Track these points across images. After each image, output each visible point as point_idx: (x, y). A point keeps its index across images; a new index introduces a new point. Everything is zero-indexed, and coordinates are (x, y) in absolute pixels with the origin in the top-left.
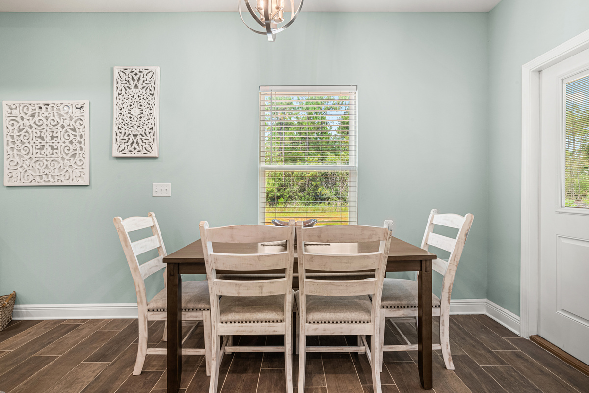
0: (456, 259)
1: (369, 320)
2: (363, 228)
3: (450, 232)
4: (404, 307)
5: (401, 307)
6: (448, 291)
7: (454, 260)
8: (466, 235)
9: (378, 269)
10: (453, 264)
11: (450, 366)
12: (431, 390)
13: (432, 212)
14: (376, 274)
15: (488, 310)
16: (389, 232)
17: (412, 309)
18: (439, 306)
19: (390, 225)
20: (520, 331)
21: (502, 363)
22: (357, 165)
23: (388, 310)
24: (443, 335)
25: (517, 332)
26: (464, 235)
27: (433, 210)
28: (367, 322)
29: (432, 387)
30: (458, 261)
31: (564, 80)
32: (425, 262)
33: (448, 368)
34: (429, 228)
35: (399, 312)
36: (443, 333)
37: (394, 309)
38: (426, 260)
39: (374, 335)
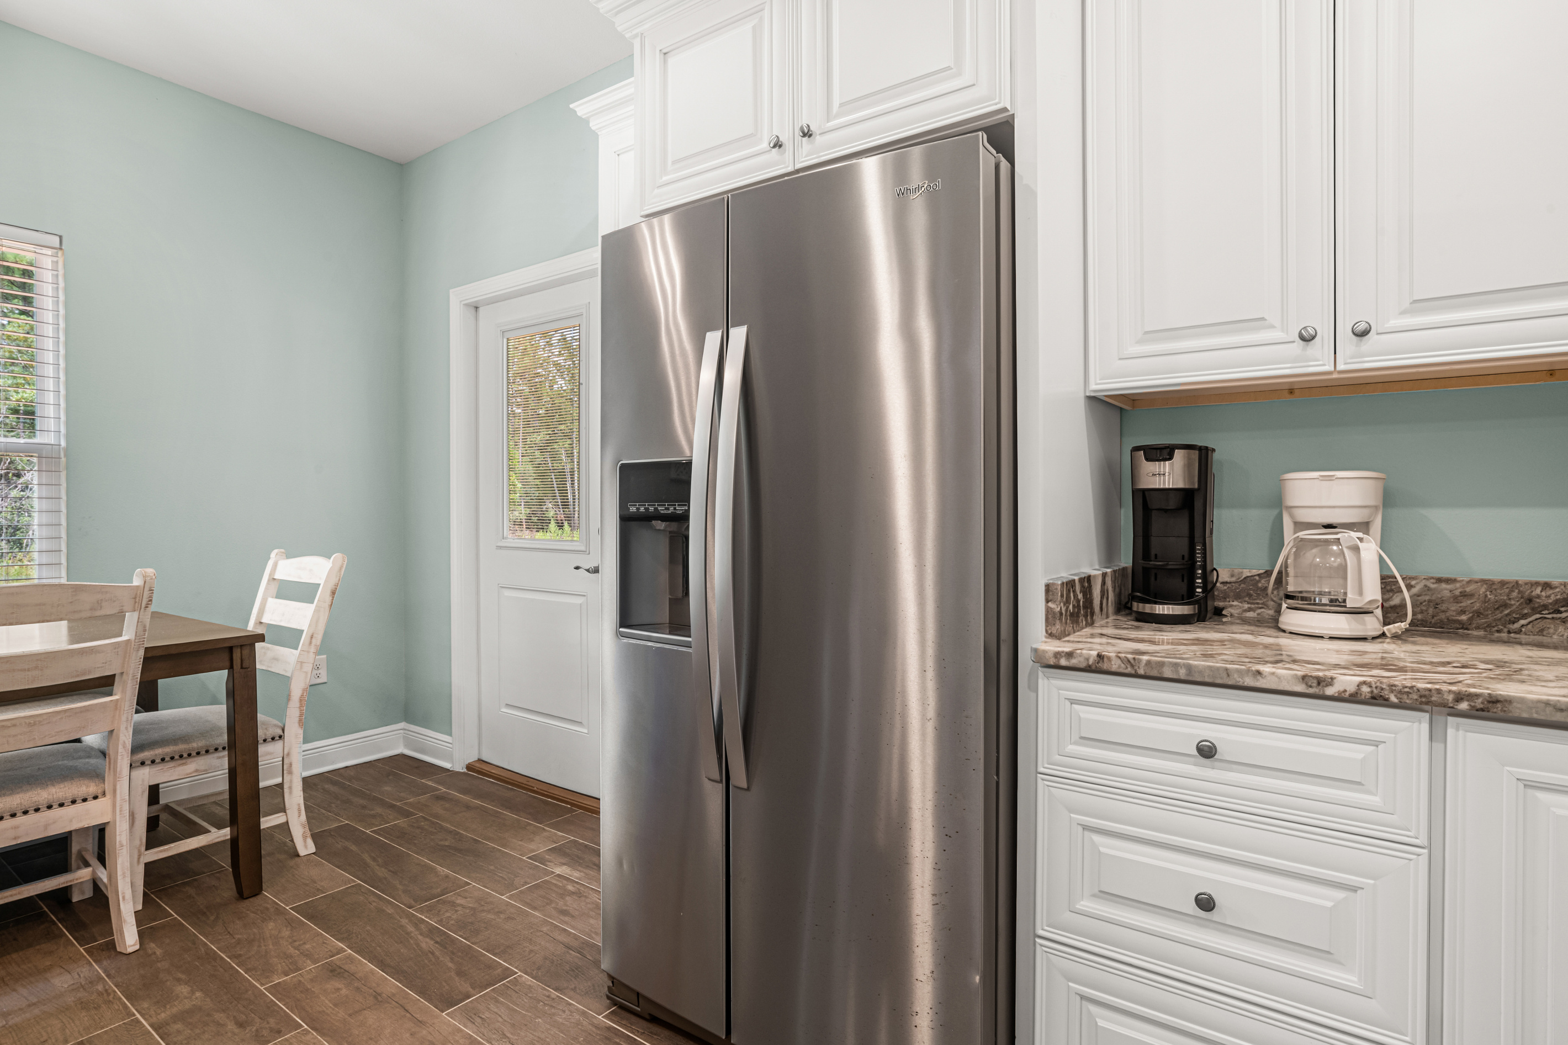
0: (314, 640)
1: (100, 791)
2: (77, 589)
3: (302, 592)
4: (198, 753)
5: (189, 755)
6: (298, 705)
7: (311, 643)
8: (333, 593)
9: (122, 673)
10: (308, 652)
11: (306, 847)
12: (259, 897)
13: (273, 555)
14: (117, 687)
15: (408, 742)
16: (146, 593)
17: (217, 755)
18: (280, 737)
19: (148, 579)
20: (452, 763)
21: (407, 814)
22: (63, 443)
23: (155, 769)
24: (291, 793)
25: (447, 765)
26: (328, 593)
27: (276, 551)
28: (95, 798)
29: (261, 889)
30: (318, 643)
31: (505, 334)
32: (239, 650)
33: (302, 852)
34: (266, 589)
35: (185, 767)
36: (290, 788)
37: (172, 764)
38: (241, 646)
39: (115, 821)
